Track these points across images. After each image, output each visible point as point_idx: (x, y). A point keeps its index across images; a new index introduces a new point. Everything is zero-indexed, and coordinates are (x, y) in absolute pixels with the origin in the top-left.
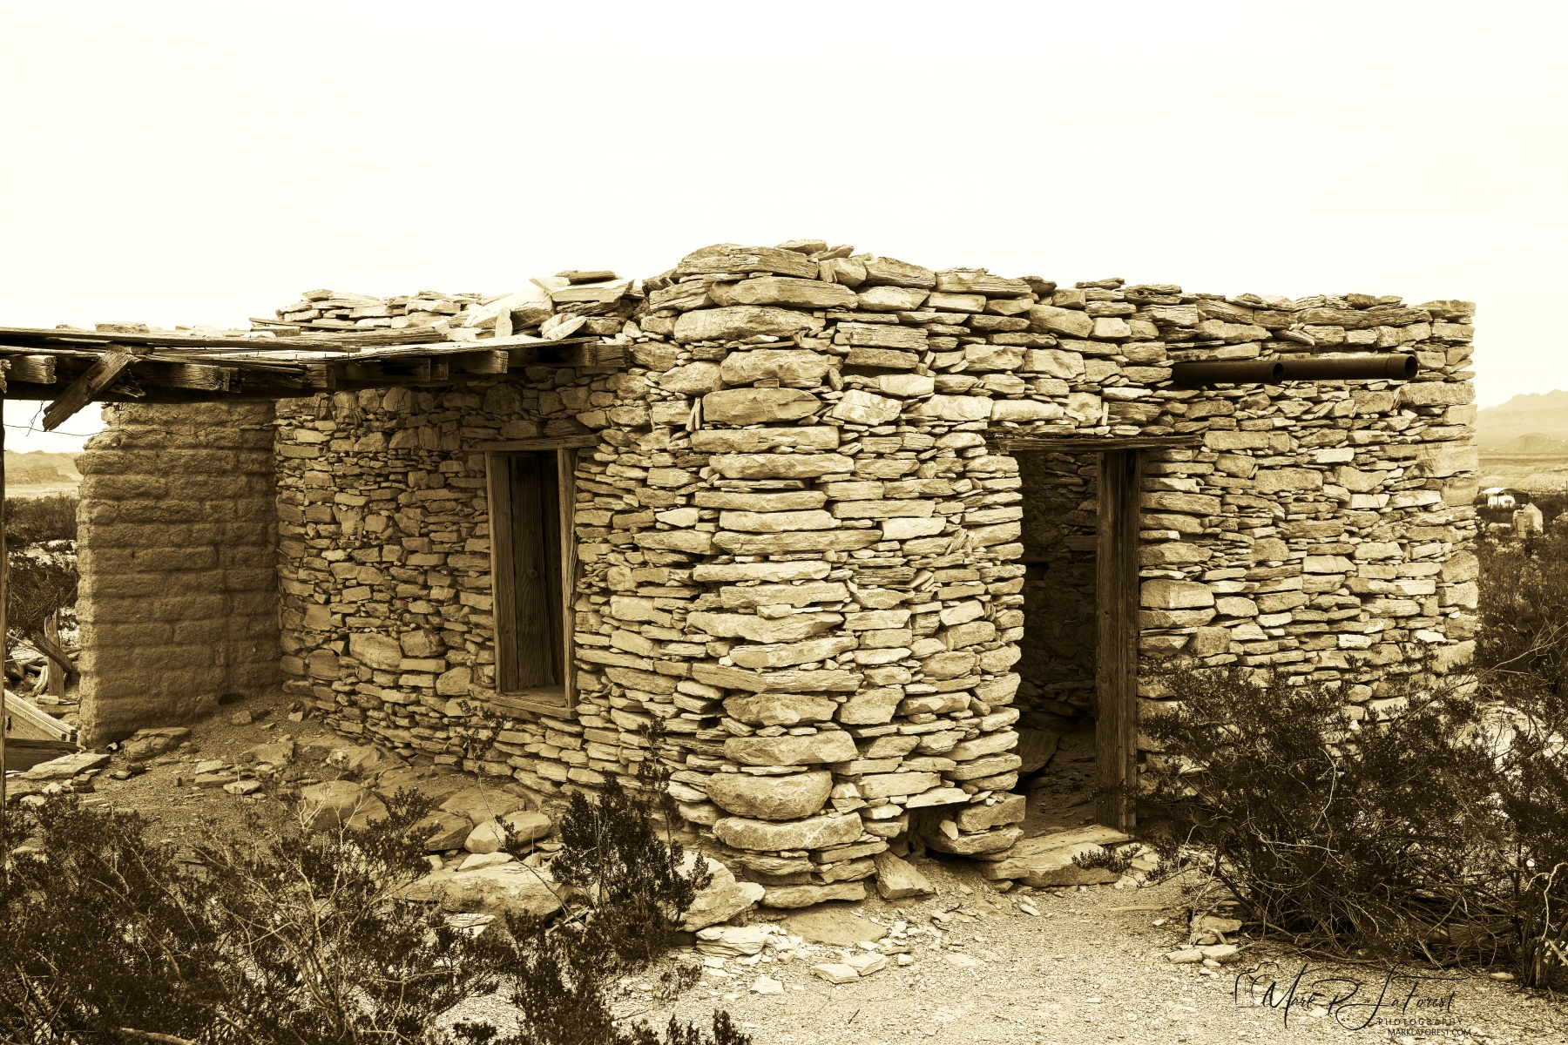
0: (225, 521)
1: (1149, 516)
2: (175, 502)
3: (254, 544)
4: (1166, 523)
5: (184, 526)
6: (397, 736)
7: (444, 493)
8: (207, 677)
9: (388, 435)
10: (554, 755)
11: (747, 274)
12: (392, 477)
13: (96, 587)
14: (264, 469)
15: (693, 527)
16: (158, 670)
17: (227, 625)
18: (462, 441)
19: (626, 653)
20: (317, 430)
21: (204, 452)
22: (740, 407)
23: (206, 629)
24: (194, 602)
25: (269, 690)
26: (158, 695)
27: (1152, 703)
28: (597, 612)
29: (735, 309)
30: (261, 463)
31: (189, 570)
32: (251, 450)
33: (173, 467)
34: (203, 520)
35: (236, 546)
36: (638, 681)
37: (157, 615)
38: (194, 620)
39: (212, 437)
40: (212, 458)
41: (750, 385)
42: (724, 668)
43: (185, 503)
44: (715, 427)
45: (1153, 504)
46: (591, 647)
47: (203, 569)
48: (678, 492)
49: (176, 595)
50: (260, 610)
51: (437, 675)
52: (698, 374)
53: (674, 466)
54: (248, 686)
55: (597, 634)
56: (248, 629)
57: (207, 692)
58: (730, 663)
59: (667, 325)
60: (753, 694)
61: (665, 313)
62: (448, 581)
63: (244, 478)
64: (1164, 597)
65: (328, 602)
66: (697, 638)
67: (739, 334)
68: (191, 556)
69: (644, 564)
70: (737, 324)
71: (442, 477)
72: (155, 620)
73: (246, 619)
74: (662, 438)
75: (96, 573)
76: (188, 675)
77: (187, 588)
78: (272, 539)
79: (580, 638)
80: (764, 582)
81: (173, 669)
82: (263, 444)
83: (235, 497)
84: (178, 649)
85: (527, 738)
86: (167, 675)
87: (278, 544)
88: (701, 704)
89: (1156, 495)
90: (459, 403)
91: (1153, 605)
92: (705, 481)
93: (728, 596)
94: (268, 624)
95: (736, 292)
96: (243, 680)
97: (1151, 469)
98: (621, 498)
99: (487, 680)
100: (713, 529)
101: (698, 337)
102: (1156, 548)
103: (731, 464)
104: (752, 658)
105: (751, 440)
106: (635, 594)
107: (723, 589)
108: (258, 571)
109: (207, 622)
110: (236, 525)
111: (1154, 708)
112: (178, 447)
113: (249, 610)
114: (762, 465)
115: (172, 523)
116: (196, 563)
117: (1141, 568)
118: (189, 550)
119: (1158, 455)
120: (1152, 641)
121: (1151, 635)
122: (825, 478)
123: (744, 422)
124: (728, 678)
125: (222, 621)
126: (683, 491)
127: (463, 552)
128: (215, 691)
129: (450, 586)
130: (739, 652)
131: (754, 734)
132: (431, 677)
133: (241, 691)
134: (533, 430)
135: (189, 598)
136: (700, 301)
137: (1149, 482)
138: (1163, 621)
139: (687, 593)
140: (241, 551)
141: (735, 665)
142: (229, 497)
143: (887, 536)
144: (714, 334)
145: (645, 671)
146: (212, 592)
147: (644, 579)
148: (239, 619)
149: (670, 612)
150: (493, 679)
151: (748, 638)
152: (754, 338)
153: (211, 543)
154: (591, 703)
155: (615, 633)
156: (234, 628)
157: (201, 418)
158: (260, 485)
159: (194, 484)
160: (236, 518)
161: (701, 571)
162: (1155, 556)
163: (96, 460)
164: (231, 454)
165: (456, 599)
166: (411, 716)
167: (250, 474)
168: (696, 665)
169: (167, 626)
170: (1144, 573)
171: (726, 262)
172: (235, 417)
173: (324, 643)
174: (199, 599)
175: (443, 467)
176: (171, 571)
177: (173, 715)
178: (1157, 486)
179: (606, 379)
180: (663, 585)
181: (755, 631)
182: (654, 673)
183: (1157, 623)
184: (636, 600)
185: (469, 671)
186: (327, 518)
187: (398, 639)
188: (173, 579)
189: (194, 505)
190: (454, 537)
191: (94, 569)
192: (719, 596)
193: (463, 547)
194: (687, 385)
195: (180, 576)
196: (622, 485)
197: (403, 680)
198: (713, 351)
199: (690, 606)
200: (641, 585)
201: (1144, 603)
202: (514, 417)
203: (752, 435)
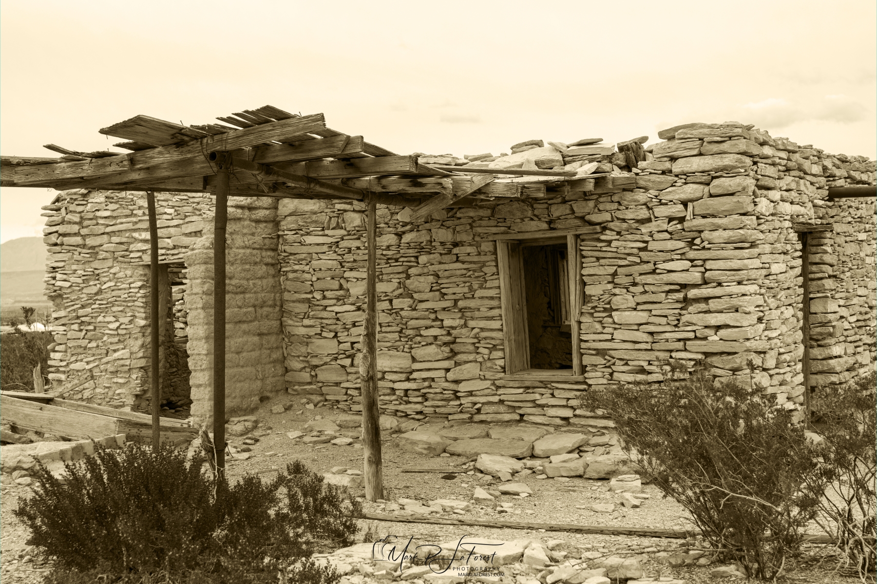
0: (258, 293)
1: (814, 266)
2: (237, 281)
3: (270, 306)
4: (824, 269)
5: (242, 296)
6: (410, 408)
7: (458, 265)
8: (254, 386)
9: (400, 235)
10: (564, 403)
11: (730, 138)
12: (401, 259)
13: (207, 332)
14: (273, 262)
15: (687, 270)
16: (234, 382)
17: (261, 355)
18: (474, 235)
19: (624, 341)
20: (327, 235)
21: (248, 251)
22: (728, 205)
23: (253, 357)
24: (247, 341)
25: (280, 393)
26: (235, 397)
27: (819, 361)
28: (600, 322)
29: (724, 156)
30: (272, 258)
31: (244, 322)
32: (266, 250)
33: (236, 260)
34: (250, 292)
35: (262, 307)
36: (640, 355)
37: (233, 349)
38: (248, 352)
39: (251, 242)
40: (252, 255)
41: (732, 194)
42: (713, 341)
43: (242, 282)
44: (704, 217)
45: (817, 260)
46: (594, 341)
47: (251, 321)
48: (676, 252)
49: (240, 337)
50: (275, 346)
51: (448, 370)
52: (690, 190)
53: (671, 239)
54: (271, 391)
55: (602, 333)
56: (270, 357)
57: (255, 395)
58: (718, 339)
59: (668, 165)
60: (735, 353)
61: (666, 159)
62: (459, 315)
63: (264, 266)
64: (824, 307)
65: (336, 336)
66: (689, 328)
67: (724, 169)
68: (245, 313)
69: (645, 292)
70: (727, 163)
71: (455, 256)
72: (232, 352)
73: (268, 351)
74: (662, 224)
75: (207, 324)
76: (247, 385)
77: (245, 333)
78: (278, 303)
79: (584, 337)
80: (744, 295)
81: (240, 381)
82: (272, 246)
83: (261, 278)
84: (242, 370)
85: (537, 396)
86: (239, 385)
87: (282, 306)
88: (693, 363)
89: (819, 255)
90: (472, 214)
91: (817, 311)
92: (698, 245)
93: (713, 304)
94: (278, 354)
95: (725, 146)
96: (269, 388)
97: (815, 242)
98: (625, 259)
99: (499, 368)
100: (704, 270)
101: (693, 171)
102: (819, 282)
103: (719, 236)
104: (735, 335)
105: (735, 222)
106: (635, 309)
107: (710, 301)
108: (273, 322)
109: (253, 353)
110: (263, 295)
111: (821, 364)
112: (237, 248)
113: (270, 346)
114: (743, 235)
115: (236, 293)
116: (247, 318)
117: (810, 293)
118: (245, 310)
119: (818, 235)
120: (819, 330)
121: (817, 327)
122: (758, 242)
123: (727, 214)
124: (715, 347)
125: (259, 352)
126: (678, 252)
127: (473, 297)
128: (258, 394)
129: (460, 318)
130: (723, 333)
131: (734, 374)
132: (443, 372)
133: (268, 394)
134: (545, 226)
135: (245, 339)
136: (695, 152)
137: (814, 249)
138: (823, 319)
139: (679, 305)
140: (266, 310)
141: (721, 339)
142: (259, 278)
143: (773, 272)
144: (707, 169)
145: (646, 350)
146: (254, 335)
147: (645, 301)
148: (265, 351)
149: (666, 316)
150: (504, 368)
151: (732, 324)
152: (736, 170)
153: (254, 306)
154: (597, 371)
155: (616, 332)
156: (264, 356)
157: (245, 231)
158: (272, 271)
159: (244, 270)
160: (263, 290)
161: (693, 293)
162: (819, 286)
163: (205, 256)
164: (258, 251)
165: (465, 325)
166: (424, 396)
167: (267, 264)
168: (688, 343)
169: (237, 356)
170: (812, 296)
171: (718, 132)
172: (259, 230)
173: (331, 360)
174: (250, 339)
175: (456, 251)
176: (236, 323)
177: (241, 410)
178: (819, 251)
179: (611, 196)
180: (660, 303)
181: (737, 321)
182: (651, 350)
183: (820, 321)
184: (635, 313)
185: (479, 364)
186: (337, 287)
187: (410, 352)
188: (237, 327)
189: (245, 282)
190: (466, 290)
191: (206, 321)
192: (708, 304)
193: (473, 295)
194: (683, 196)
195: (241, 325)
196: (627, 251)
197: (415, 375)
198: (704, 178)
199: (683, 312)
200: (638, 304)
201: (812, 310)
202: (526, 220)
203: (736, 220)
